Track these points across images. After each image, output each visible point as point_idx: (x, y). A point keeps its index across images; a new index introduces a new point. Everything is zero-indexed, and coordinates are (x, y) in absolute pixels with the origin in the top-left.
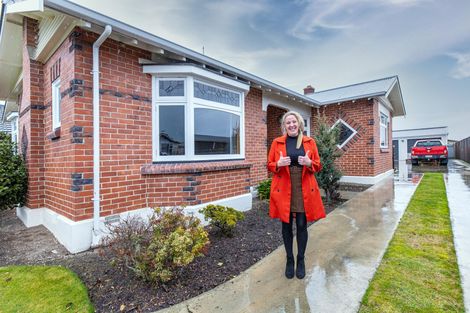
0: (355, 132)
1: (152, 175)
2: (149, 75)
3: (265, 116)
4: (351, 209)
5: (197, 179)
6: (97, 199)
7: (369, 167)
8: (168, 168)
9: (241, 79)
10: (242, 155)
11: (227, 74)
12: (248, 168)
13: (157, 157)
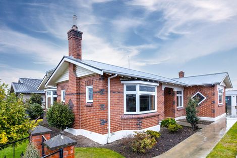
0: (206, 98)
1: (124, 119)
2: (123, 84)
3: (163, 93)
4: (203, 132)
5: (141, 120)
6: (109, 127)
7: (212, 113)
8: (131, 116)
9: (156, 82)
10: (156, 110)
11: (151, 81)
12: (158, 115)
13: (125, 112)
